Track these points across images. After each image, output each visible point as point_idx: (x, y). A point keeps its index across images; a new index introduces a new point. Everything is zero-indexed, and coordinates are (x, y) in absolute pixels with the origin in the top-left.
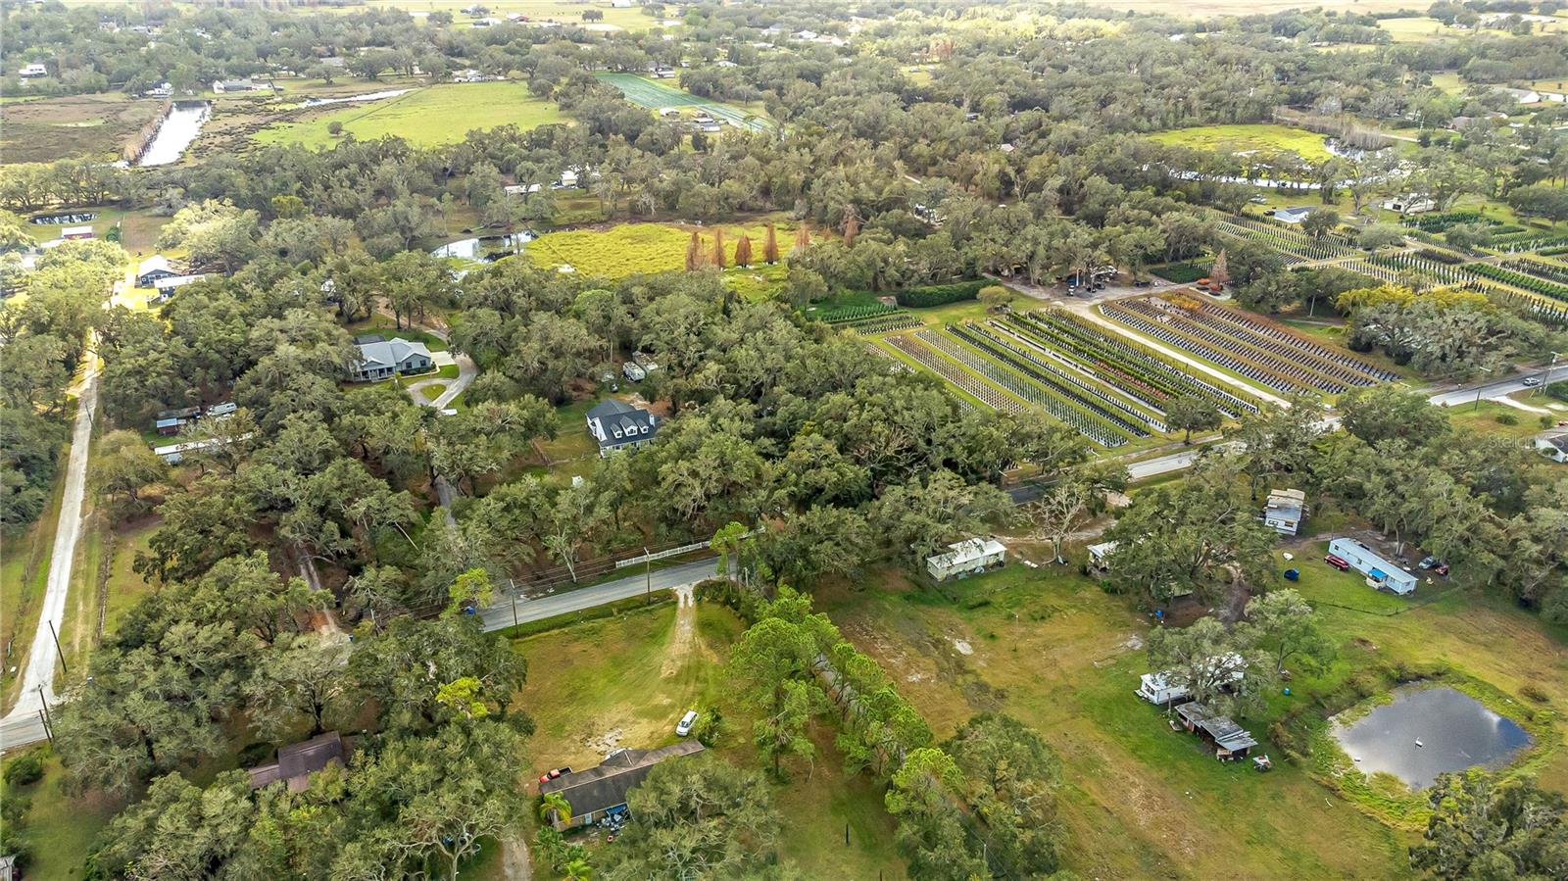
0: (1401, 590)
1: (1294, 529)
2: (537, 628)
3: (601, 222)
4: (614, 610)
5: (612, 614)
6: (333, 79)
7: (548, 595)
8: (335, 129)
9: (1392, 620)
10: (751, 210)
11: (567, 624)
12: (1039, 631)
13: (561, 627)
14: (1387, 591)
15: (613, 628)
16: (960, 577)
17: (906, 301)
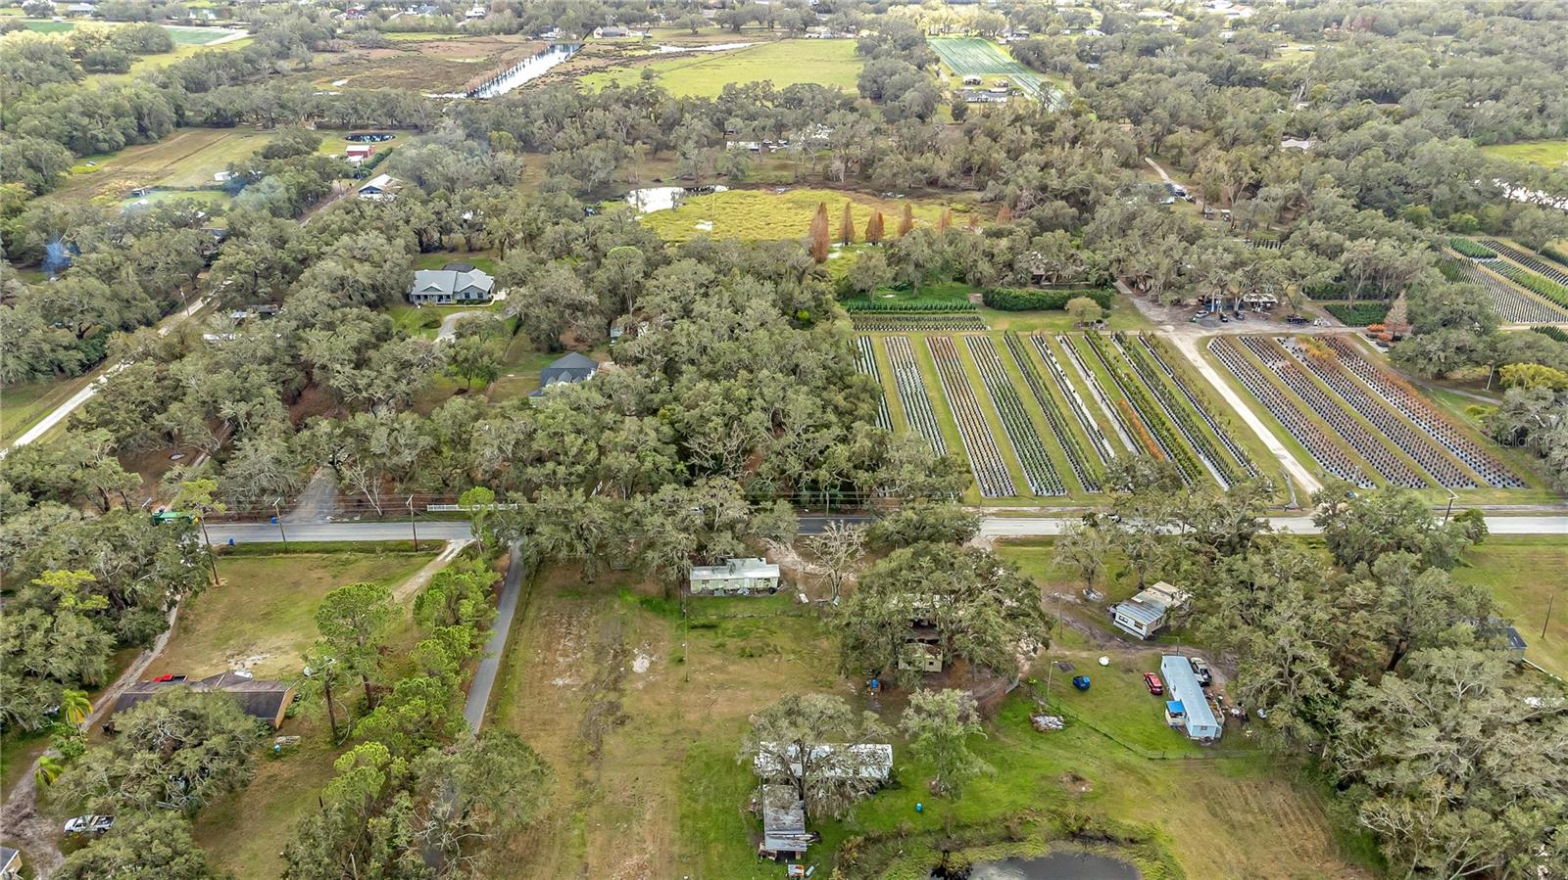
0: (1194, 733)
1: (1144, 632)
2: (310, 547)
3: (788, 184)
4: (379, 549)
5: (373, 551)
6: (699, 30)
7: (351, 521)
8: (647, 76)
9: (1151, 765)
10: (945, 187)
11: (336, 551)
12: (731, 668)
13: (328, 552)
14: (1181, 731)
15: (365, 563)
16: (716, 594)
17: (993, 303)
